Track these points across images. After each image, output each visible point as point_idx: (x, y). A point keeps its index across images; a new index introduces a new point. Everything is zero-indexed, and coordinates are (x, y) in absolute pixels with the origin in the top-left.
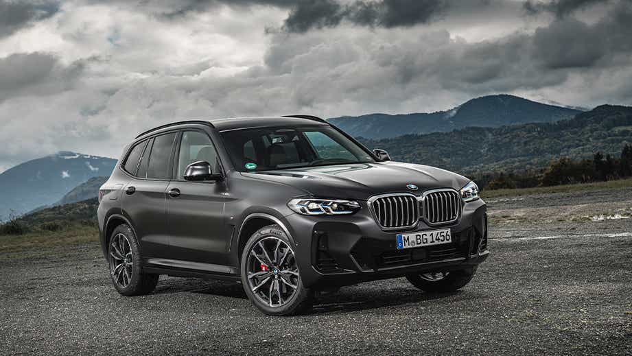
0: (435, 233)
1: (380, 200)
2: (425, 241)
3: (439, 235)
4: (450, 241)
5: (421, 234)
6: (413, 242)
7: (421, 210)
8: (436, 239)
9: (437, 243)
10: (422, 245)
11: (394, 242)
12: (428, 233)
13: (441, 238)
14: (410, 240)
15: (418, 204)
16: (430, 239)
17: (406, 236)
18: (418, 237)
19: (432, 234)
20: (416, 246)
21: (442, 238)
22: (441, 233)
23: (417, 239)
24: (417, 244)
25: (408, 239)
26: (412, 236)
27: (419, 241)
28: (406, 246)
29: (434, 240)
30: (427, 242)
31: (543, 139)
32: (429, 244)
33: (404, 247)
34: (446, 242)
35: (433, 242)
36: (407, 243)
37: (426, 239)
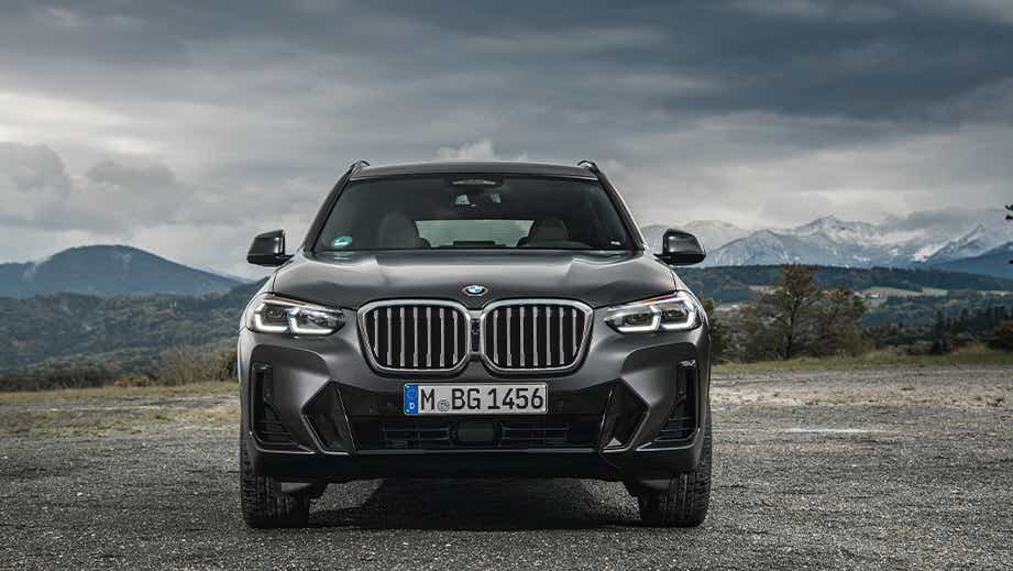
0: (502, 389)
1: (382, 310)
2: (474, 403)
3: (513, 395)
4: (543, 409)
5: (466, 388)
6: (443, 403)
7: (476, 339)
8: (505, 403)
9: (505, 410)
10: (466, 411)
11: (398, 399)
12: (485, 388)
13: (516, 401)
14: (435, 399)
15: (469, 327)
16: (487, 401)
17: (427, 388)
18: (458, 394)
19: (494, 391)
20: (451, 411)
21: (521, 402)
22: (518, 390)
23: (454, 398)
24: (454, 408)
25: (432, 395)
26: (443, 392)
27: (458, 403)
28: (427, 410)
29: (499, 403)
30: (478, 406)
31: (181, 320)
32: (484, 410)
33: (420, 411)
34: (530, 410)
35: (495, 407)
36: (428, 405)
37: (478, 400)
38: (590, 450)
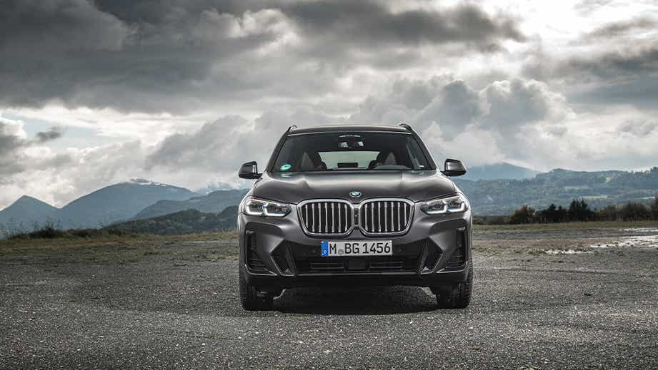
0: (370, 243)
1: (310, 204)
2: (356, 251)
3: (375, 246)
4: (390, 253)
5: (351, 243)
6: (340, 250)
7: (356, 219)
8: (371, 250)
9: (371, 254)
10: (352, 254)
11: (319, 248)
12: (361, 243)
13: (377, 249)
14: (338, 248)
15: (353, 213)
16: (362, 249)
17: (333, 243)
18: (348, 246)
19: (366, 244)
20: (344, 255)
21: (380, 250)
22: (378, 244)
23: (346, 248)
24: (346, 253)
25: (335, 246)
26: (341, 245)
27: (348, 250)
28: (333, 254)
29: (368, 250)
30: (358, 252)
32: (361, 254)
33: (330, 255)
34: (384, 253)
35: (367, 252)
36: (333, 252)
37: (358, 249)
38: (414, 273)
